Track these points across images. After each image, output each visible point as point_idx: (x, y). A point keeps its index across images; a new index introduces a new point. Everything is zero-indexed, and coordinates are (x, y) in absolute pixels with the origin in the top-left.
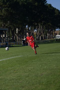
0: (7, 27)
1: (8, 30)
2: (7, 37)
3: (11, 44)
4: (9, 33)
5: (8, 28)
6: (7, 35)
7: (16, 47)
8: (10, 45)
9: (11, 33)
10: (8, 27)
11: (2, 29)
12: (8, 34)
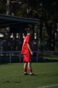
0: (36, 16)
1: (39, 23)
2: (35, 38)
3: (43, 55)
4: (41, 30)
5: (39, 18)
6: (35, 34)
7: (55, 63)
8: (42, 58)
9: (44, 30)
10: (40, 16)
11: (26, 21)
12: (39, 32)
